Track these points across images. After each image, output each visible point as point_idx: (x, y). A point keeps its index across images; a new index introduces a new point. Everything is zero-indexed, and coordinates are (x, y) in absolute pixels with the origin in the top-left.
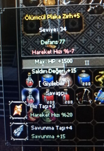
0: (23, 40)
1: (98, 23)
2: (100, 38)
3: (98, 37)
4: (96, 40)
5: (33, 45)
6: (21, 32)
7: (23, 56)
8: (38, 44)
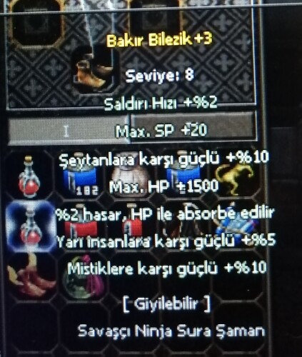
0: (12, 62)
1: (222, 17)
2: (230, 57)
3: (224, 57)
4: (217, 63)
5: (38, 77)
6: (6, 41)
7: (10, 107)
8: (54, 74)
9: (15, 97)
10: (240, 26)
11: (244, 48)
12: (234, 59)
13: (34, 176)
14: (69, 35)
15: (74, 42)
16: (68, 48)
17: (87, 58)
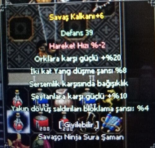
0: (10, 47)
1: (106, 27)
5: (22, 54)
6: (7, 38)
7: (9, 68)
8: (28, 53)
9: (11, 63)
10: (114, 31)
11: (116, 42)
12: (111, 47)
13: (20, 99)
14: (36, 35)
15: (38, 38)
16: (35, 41)
17: (44, 45)
